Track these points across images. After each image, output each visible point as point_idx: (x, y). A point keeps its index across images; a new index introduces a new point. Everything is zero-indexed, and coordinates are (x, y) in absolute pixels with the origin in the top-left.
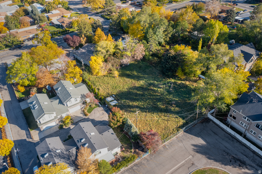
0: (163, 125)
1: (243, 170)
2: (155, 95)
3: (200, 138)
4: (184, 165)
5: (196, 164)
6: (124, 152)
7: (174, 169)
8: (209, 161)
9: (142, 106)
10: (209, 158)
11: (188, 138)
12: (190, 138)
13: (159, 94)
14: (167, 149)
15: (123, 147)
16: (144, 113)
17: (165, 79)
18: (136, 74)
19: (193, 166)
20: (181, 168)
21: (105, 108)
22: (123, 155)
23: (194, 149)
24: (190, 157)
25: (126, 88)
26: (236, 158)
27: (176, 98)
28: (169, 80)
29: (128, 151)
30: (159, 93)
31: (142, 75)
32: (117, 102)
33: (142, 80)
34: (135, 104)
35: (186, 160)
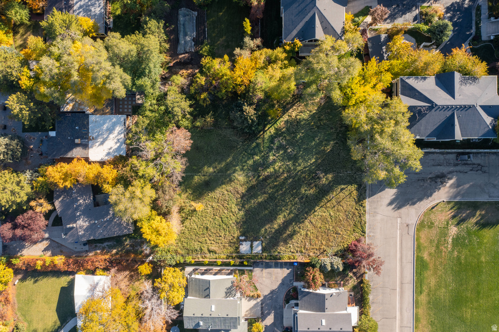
0: (342, 216)
1: (448, 185)
2: (284, 183)
3: (387, 190)
4: (402, 235)
5: (410, 223)
6: (346, 285)
7: (399, 248)
8: (416, 206)
9: (292, 215)
10: (414, 204)
11: (378, 201)
12: (379, 199)
13: (285, 175)
14: (373, 236)
15: (338, 282)
16: (307, 222)
17: (259, 138)
18: (211, 170)
19: (410, 226)
20: (403, 241)
21: (260, 265)
22: (349, 289)
23: (393, 209)
24: (399, 220)
25: (237, 210)
26: (433, 178)
27: (310, 159)
28: (267, 135)
29: (348, 280)
30: (283, 173)
31: (223, 164)
32: (258, 242)
33: (234, 172)
34: (280, 219)
35: (398, 228)
